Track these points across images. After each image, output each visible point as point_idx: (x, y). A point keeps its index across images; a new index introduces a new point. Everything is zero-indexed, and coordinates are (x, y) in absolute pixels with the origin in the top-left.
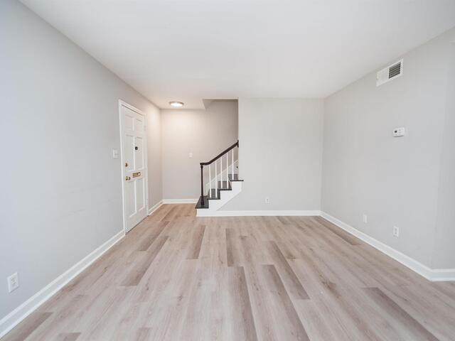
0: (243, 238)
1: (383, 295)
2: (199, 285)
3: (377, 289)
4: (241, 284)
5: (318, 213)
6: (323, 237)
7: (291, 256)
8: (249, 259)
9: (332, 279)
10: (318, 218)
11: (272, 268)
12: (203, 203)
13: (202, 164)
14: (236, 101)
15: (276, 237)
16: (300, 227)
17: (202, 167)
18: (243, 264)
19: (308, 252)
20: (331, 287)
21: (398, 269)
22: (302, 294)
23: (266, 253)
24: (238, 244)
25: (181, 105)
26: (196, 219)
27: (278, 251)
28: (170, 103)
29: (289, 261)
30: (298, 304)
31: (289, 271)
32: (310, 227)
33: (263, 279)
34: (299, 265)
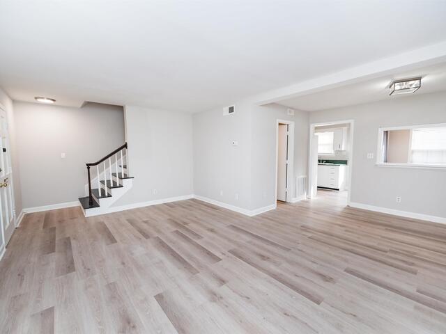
0: (146, 222)
1: (234, 227)
2: (132, 254)
3: (231, 226)
4: (162, 245)
5: (192, 196)
6: (200, 209)
7: (185, 223)
8: (159, 231)
9: (211, 227)
10: (193, 200)
11: (177, 232)
13: (89, 165)
15: (170, 215)
16: (184, 207)
17: (89, 168)
18: (156, 235)
19: (195, 219)
20: (212, 231)
21: (238, 216)
22: (199, 237)
23: (168, 225)
24: (145, 226)
25: (52, 102)
26: (86, 220)
27: (176, 223)
28: (36, 98)
29: (185, 226)
30: (198, 242)
31: (187, 230)
32: (190, 206)
33: (175, 238)
34: (192, 226)
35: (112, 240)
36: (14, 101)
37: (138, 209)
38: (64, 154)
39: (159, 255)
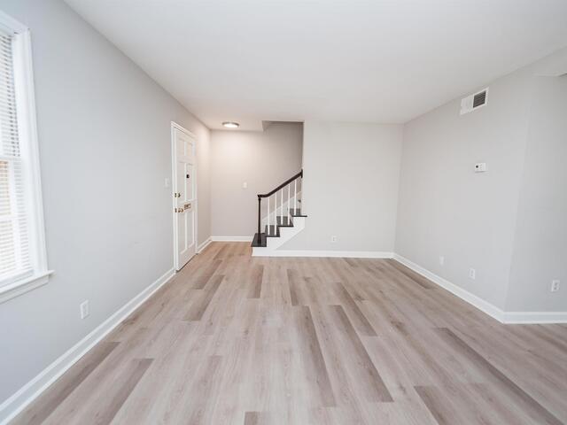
0: (306, 279)
1: (451, 334)
2: (264, 322)
3: (447, 329)
4: (307, 323)
5: (391, 255)
6: (395, 280)
7: (359, 298)
8: (314, 300)
9: (400, 318)
10: (390, 261)
11: (339, 308)
12: (260, 241)
13: (260, 196)
14: (300, 125)
15: (343, 278)
16: (369, 270)
17: (260, 200)
18: (308, 303)
19: (378, 295)
20: (399, 326)
21: (472, 312)
22: (369, 330)
23: (332, 293)
24: (302, 285)
25: (236, 127)
26: (251, 259)
27: (346, 293)
28: (224, 124)
29: (357, 302)
30: (365, 340)
31: (356, 310)
32: (381, 270)
33: (329, 317)
34: (368, 307)
35: (257, 292)
36: (211, 131)
37: (308, 259)
38: (245, 184)
39: (294, 339)
